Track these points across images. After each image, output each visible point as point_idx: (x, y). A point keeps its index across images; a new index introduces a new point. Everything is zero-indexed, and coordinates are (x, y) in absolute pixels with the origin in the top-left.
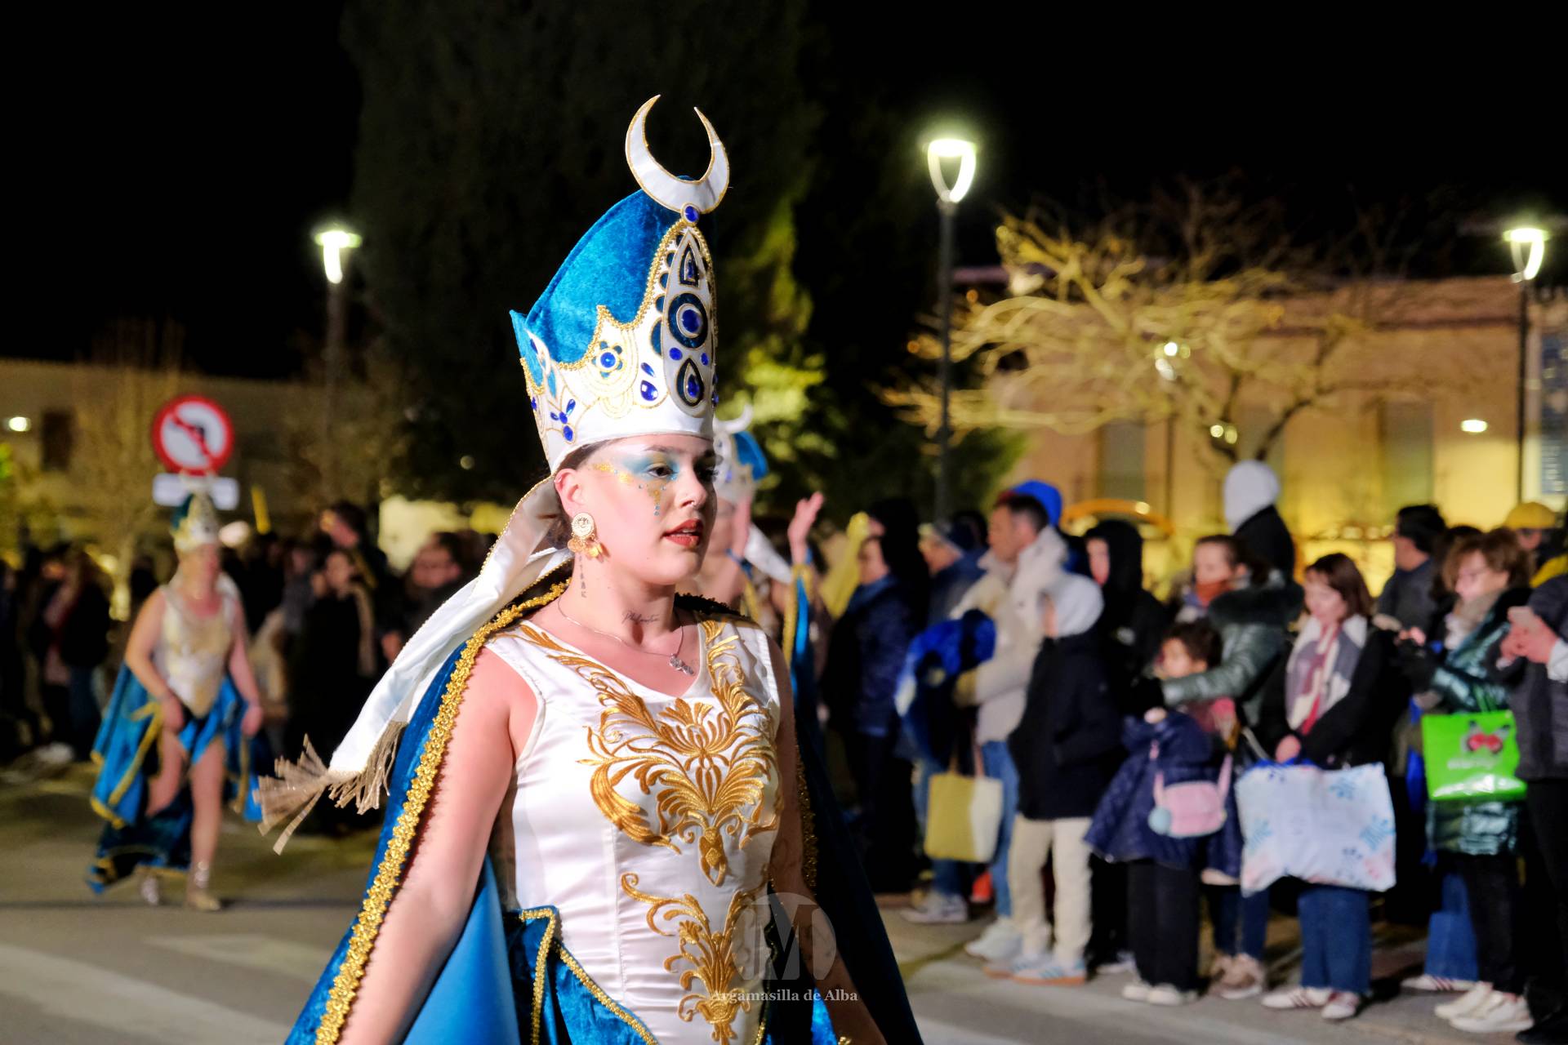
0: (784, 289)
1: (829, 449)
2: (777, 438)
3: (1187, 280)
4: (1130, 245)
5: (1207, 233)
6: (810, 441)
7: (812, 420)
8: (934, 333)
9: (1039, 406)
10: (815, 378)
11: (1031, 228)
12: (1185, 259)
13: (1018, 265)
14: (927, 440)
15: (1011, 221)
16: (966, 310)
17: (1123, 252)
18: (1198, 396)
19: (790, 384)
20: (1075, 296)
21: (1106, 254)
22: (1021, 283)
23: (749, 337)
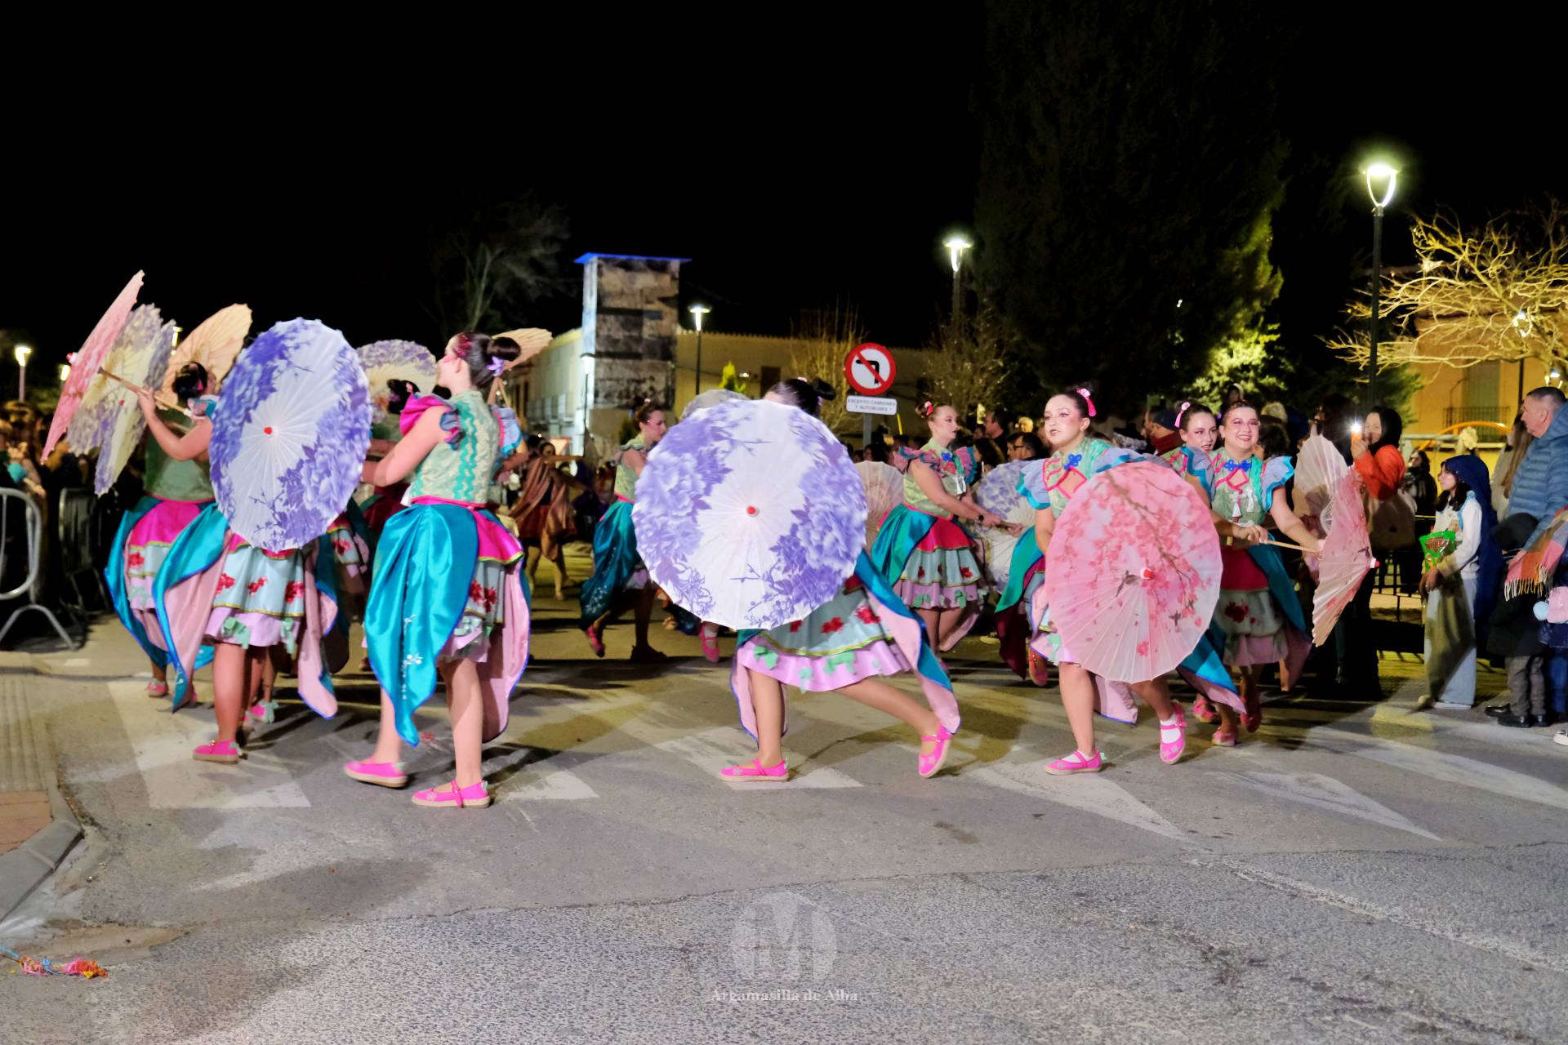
0: (1264, 269)
1: (1282, 386)
2: (1246, 379)
3: (1546, 264)
4: (1507, 238)
5: (1562, 229)
6: (1269, 380)
7: (1270, 366)
8: (1367, 301)
9: (1440, 350)
10: (1274, 338)
11: (1436, 228)
12: (1547, 247)
13: (1426, 254)
14: (1358, 374)
15: (1421, 223)
16: (1388, 285)
17: (1501, 242)
18: (1554, 342)
19: (1257, 342)
20: (1467, 276)
21: (1488, 245)
22: (1428, 265)
23: (1240, 302)
